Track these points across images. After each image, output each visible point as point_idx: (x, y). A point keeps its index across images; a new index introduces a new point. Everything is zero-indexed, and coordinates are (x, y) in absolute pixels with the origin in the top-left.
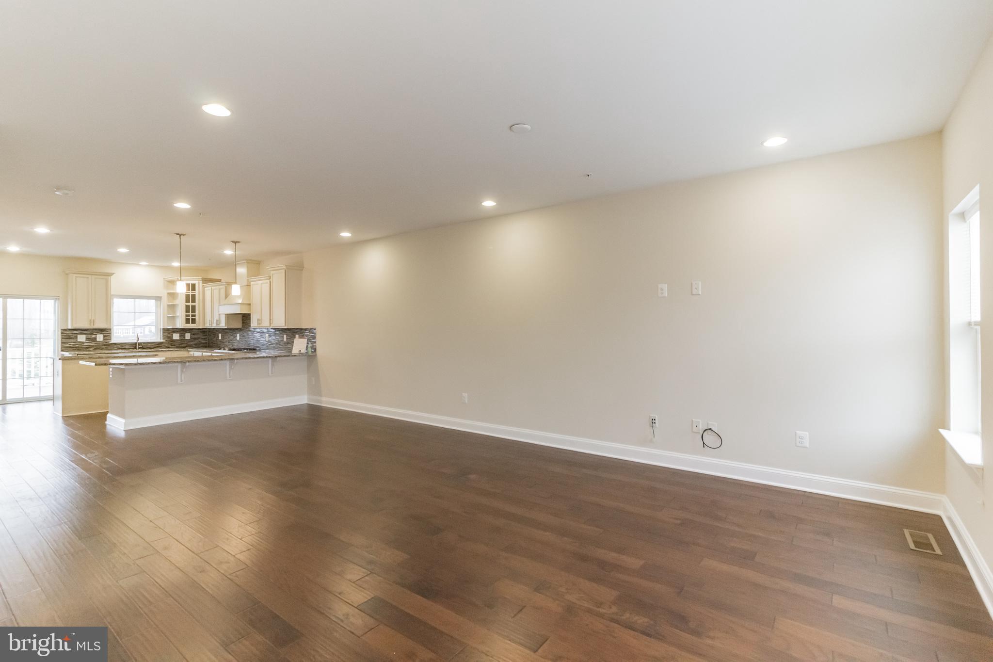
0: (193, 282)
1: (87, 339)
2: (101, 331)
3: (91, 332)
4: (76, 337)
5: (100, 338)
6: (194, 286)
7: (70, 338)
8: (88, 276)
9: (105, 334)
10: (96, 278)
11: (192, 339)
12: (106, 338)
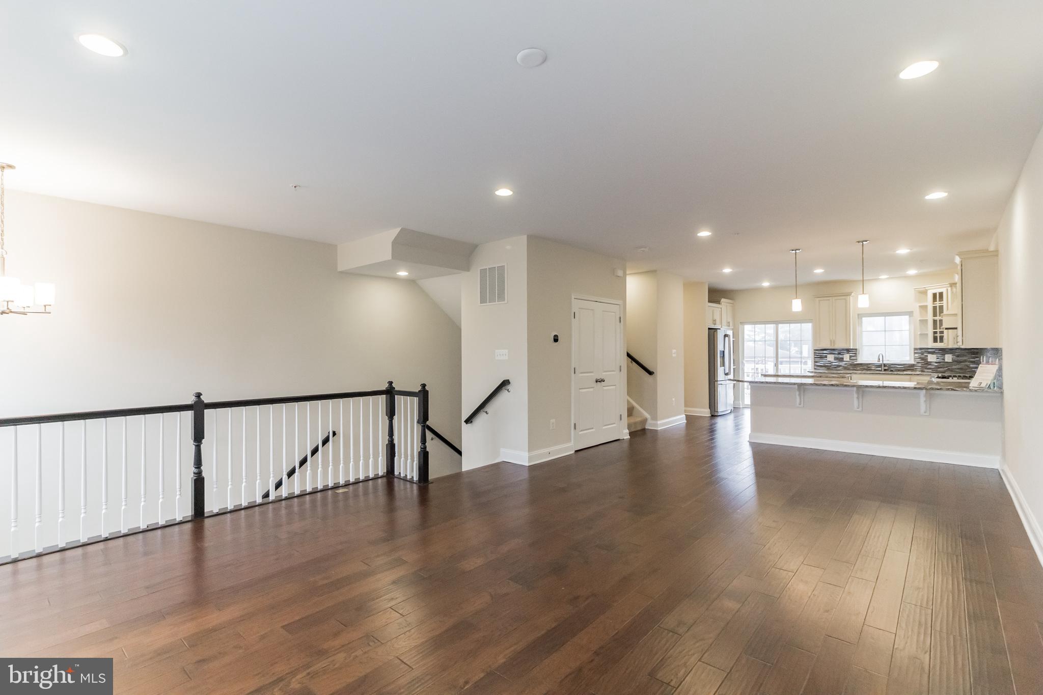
0: (940, 290)
1: (836, 359)
2: (848, 350)
3: (839, 353)
4: (826, 357)
5: (846, 357)
6: (939, 296)
7: (821, 357)
8: (828, 298)
9: (851, 355)
10: (836, 300)
11: (955, 362)
12: (852, 358)
